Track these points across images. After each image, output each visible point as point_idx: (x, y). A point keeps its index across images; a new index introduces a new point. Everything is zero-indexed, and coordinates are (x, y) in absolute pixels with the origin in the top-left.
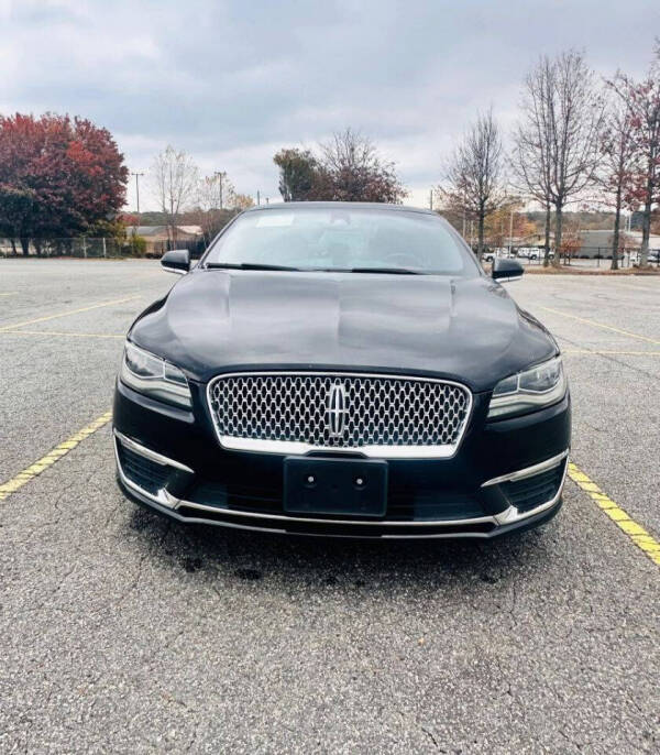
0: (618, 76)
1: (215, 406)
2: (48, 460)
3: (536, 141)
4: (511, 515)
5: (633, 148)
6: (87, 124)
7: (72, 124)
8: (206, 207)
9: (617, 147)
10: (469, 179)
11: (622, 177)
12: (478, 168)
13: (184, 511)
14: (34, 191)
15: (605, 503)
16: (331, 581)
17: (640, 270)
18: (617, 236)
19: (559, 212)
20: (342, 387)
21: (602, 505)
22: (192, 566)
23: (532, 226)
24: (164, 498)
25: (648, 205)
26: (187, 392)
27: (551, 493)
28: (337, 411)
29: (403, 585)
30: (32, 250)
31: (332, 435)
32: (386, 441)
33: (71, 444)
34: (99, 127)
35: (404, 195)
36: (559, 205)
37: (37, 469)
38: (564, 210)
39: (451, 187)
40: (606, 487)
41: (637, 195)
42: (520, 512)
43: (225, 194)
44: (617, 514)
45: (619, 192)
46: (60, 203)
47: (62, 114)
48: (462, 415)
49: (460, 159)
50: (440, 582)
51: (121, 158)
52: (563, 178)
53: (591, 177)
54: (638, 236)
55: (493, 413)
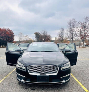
0: (80, 22)
1: (29, 70)
2: (7, 76)
3: (69, 31)
4: (64, 81)
5: (82, 31)
6: (9, 29)
7: (7, 29)
8: (25, 40)
9: (80, 31)
10: (60, 36)
11: (81, 35)
12: (62, 34)
13: (25, 82)
14: (2, 39)
15: (76, 79)
16: (43, 90)
17: (83, 47)
18: (80, 43)
19: (72, 40)
20: (44, 67)
21: (75, 79)
22: (26, 88)
23: (69, 42)
24: (23, 81)
25: (84, 39)
26: (25, 68)
27: (68, 79)
28: (43, 70)
29: (51, 90)
30: (2, 47)
31: (43, 73)
32: (49, 73)
33: (10, 74)
34: (10, 30)
35: (52, 38)
36: (72, 39)
37: (6, 77)
38: (73, 39)
39: (58, 37)
40: (76, 77)
41: (82, 38)
42: (65, 81)
43: (28, 38)
44: (77, 81)
45: (80, 37)
46: (5, 40)
47: (5, 28)
48: (58, 70)
49: (59, 33)
50: (56, 89)
51: (13, 34)
52: (73, 35)
53: (77, 35)
54: (83, 43)
55: (61, 69)
